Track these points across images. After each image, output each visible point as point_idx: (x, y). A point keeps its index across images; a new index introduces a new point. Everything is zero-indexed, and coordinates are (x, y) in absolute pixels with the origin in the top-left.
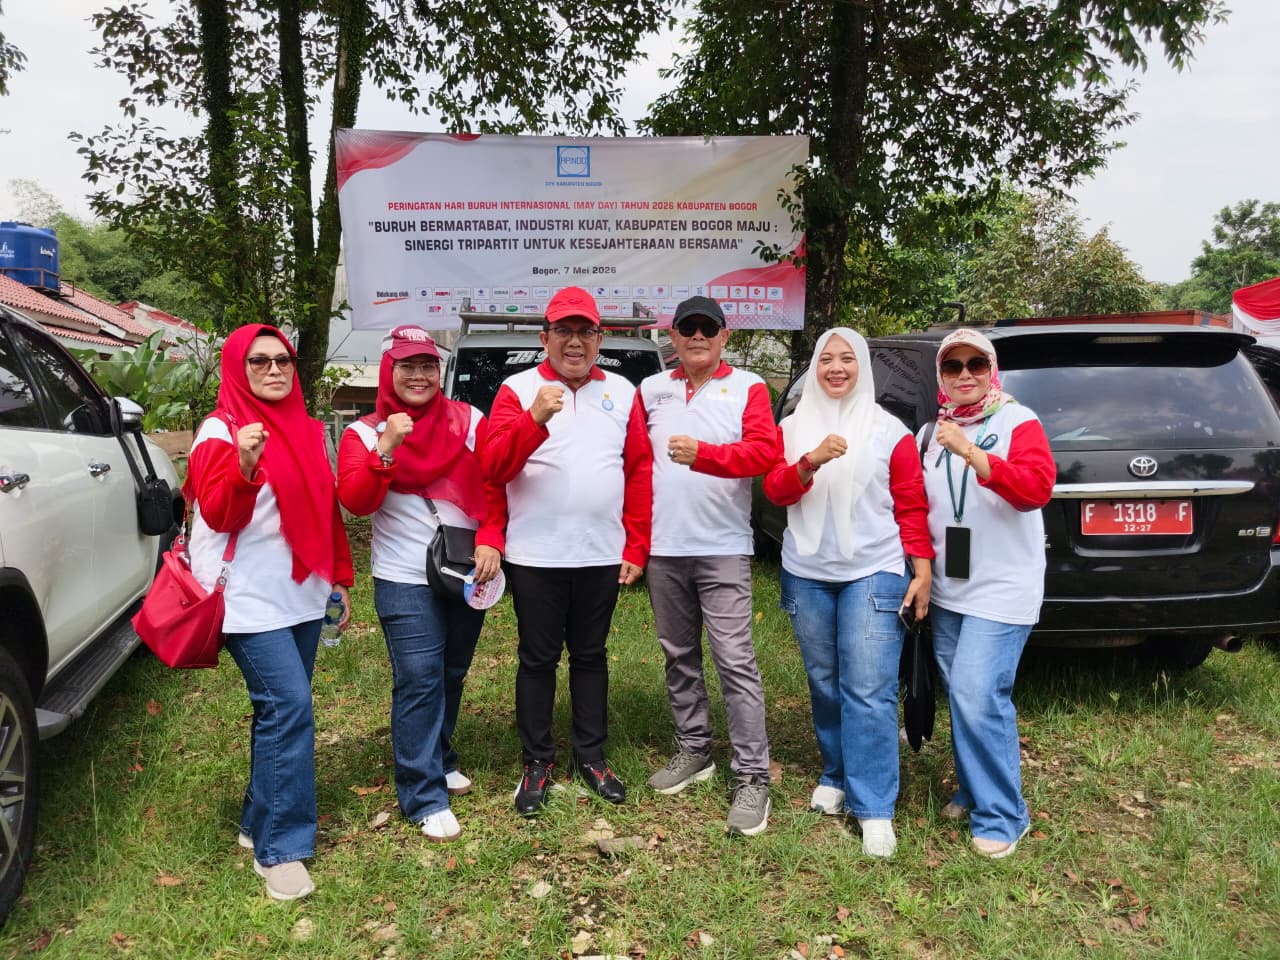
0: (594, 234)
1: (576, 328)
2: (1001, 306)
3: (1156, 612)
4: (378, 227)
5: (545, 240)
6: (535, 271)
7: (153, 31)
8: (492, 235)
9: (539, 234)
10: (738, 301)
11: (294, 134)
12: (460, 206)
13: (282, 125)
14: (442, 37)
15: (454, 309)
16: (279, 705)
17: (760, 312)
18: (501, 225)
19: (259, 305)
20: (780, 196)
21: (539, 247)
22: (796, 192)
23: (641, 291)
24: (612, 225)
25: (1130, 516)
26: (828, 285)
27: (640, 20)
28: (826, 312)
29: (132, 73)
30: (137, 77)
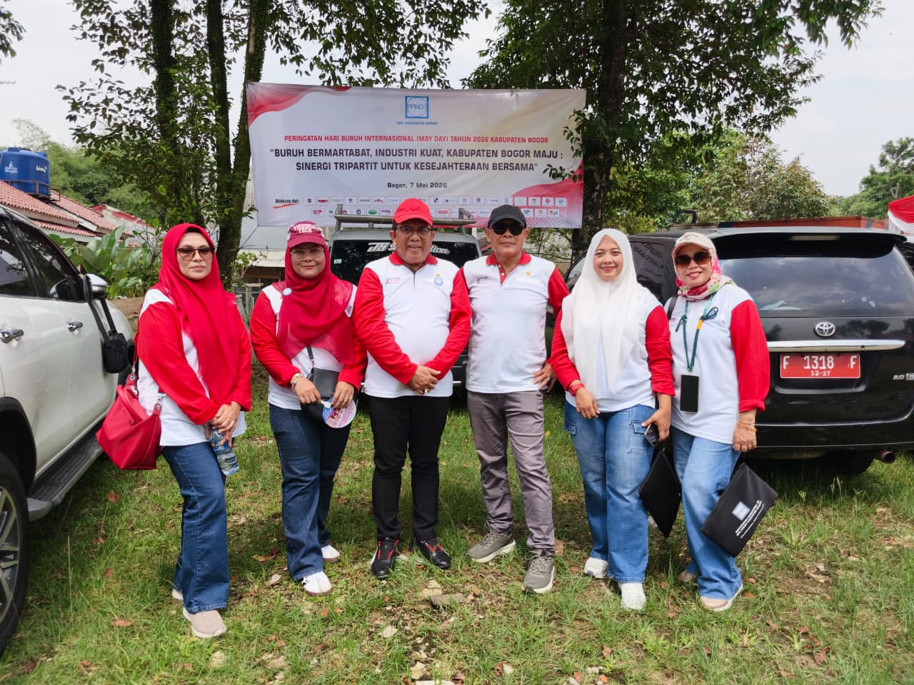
0: (431, 159)
1: (416, 227)
2: (721, 213)
4: (277, 153)
5: (396, 163)
6: (389, 185)
7: (117, 13)
8: (358, 160)
9: (390, 159)
10: (534, 208)
11: (217, 86)
12: (336, 138)
13: (208, 79)
14: (324, 19)
15: (331, 212)
16: (200, 498)
17: (550, 216)
18: (364, 153)
19: (192, 208)
20: (566, 131)
21: (392, 168)
22: (576, 130)
23: (464, 200)
24: (444, 153)
25: (815, 365)
26: (598, 196)
27: (465, 9)
28: (597, 216)
29: (102, 42)
30: (106, 45)
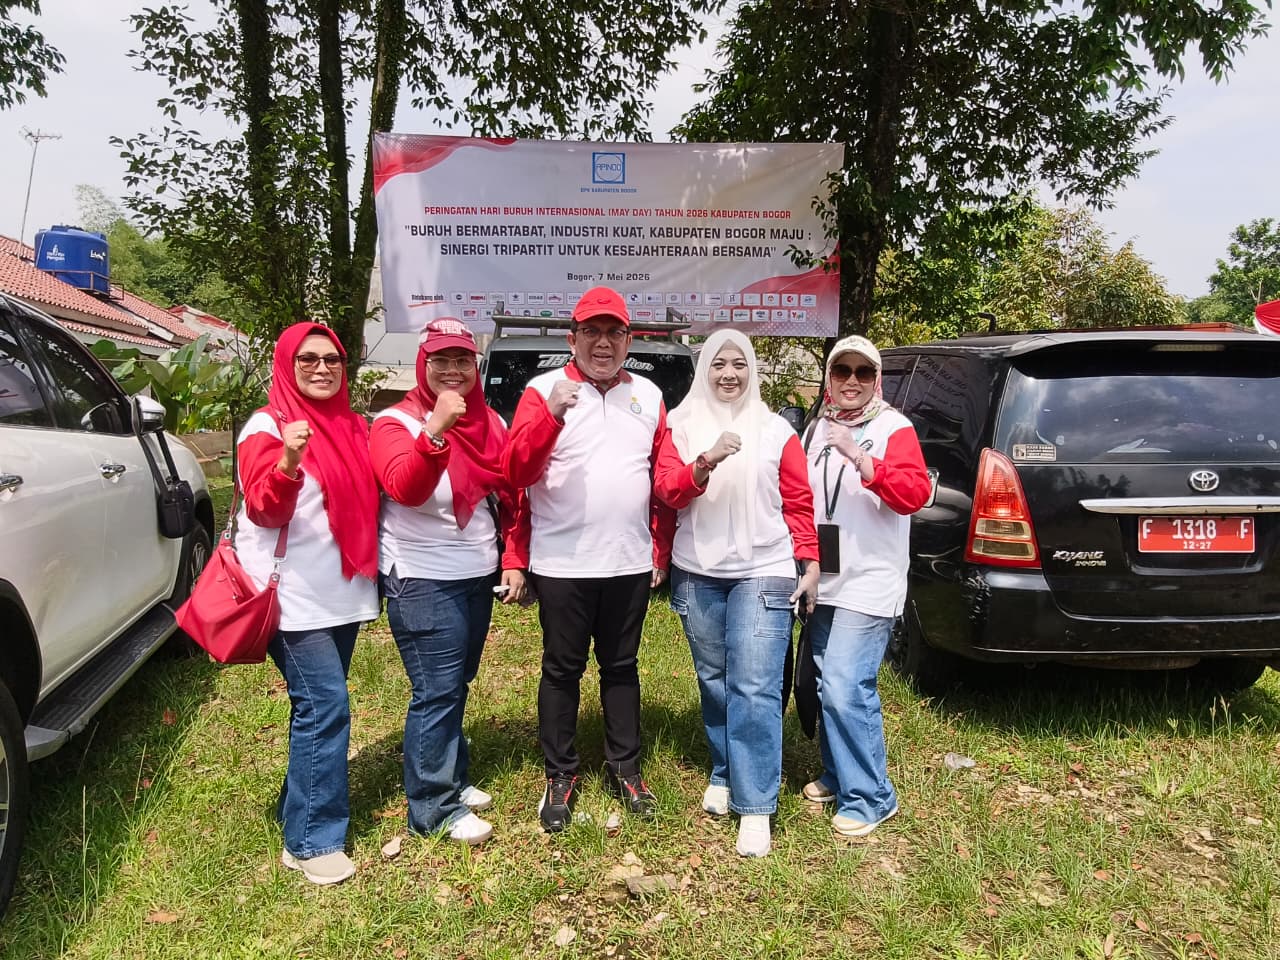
0: (627, 241)
1: (605, 327)
2: (1026, 317)
3: (1208, 634)
4: (414, 230)
5: (580, 247)
6: (570, 276)
7: (194, 36)
8: (526, 240)
9: (570, 239)
10: (770, 308)
11: (332, 138)
12: (496, 210)
13: (321, 129)
14: (479, 46)
15: (488, 313)
16: (318, 703)
17: (792, 319)
18: (536, 230)
19: (294, 306)
20: (814, 203)
21: (574, 253)
22: (829, 200)
23: (674, 298)
24: (646, 232)
25: (1189, 532)
26: (861, 292)
27: (673, 32)
28: (860, 320)
29: (173, 76)
30: (178, 80)
